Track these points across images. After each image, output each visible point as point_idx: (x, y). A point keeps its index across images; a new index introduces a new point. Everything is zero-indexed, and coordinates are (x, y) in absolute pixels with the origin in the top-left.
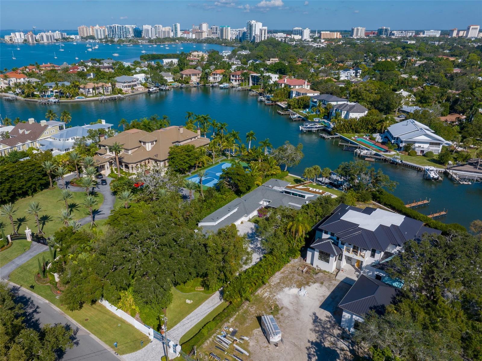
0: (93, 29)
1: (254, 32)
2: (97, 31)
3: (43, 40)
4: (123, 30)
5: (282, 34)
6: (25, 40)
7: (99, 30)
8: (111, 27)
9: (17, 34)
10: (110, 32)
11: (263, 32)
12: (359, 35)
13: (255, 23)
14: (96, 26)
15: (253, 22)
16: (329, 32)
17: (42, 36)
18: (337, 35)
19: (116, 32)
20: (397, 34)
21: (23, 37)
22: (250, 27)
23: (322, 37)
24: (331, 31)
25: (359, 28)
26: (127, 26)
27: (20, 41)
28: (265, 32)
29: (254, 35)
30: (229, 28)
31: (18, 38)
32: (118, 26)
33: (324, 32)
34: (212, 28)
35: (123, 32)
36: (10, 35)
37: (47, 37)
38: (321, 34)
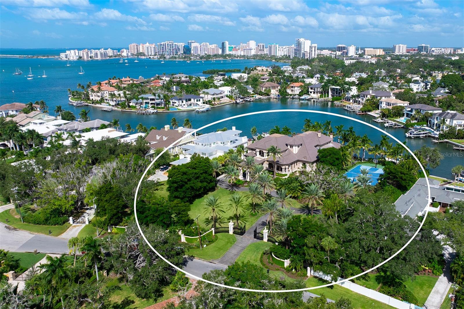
0: (143, 46)
1: (303, 49)
2: (148, 48)
3: (97, 57)
4: (173, 48)
5: (327, 51)
6: (80, 57)
7: (149, 48)
8: (161, 45)
9: (72, 51)
10: (160, 50)
11: (313, 48)
12: (401, 51)
13: (304, 41)
14: (146, 44)
15: (302, 40)
16: (372, 49)
17: (97, 54)
18: (380, 51)
19: (166, 49)
20: (436, 51)
21: (77, 54)
22: (299, 44)
23: (366, 53)
24: (374, 48)
25: (400, 45)
26: (176, 44)
27: (75, 58)
28: (315, 49)
29: (303, 51)
30: (277, 46)
31: (73, 55)
32: (168, 44)
33: (368, 49)
34: (259, 46)
35: (173, 50)
36: (66, 52)
37: (101, 54)
38: (364, 51)
